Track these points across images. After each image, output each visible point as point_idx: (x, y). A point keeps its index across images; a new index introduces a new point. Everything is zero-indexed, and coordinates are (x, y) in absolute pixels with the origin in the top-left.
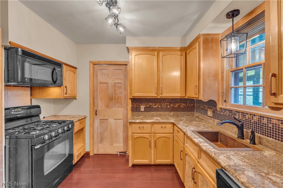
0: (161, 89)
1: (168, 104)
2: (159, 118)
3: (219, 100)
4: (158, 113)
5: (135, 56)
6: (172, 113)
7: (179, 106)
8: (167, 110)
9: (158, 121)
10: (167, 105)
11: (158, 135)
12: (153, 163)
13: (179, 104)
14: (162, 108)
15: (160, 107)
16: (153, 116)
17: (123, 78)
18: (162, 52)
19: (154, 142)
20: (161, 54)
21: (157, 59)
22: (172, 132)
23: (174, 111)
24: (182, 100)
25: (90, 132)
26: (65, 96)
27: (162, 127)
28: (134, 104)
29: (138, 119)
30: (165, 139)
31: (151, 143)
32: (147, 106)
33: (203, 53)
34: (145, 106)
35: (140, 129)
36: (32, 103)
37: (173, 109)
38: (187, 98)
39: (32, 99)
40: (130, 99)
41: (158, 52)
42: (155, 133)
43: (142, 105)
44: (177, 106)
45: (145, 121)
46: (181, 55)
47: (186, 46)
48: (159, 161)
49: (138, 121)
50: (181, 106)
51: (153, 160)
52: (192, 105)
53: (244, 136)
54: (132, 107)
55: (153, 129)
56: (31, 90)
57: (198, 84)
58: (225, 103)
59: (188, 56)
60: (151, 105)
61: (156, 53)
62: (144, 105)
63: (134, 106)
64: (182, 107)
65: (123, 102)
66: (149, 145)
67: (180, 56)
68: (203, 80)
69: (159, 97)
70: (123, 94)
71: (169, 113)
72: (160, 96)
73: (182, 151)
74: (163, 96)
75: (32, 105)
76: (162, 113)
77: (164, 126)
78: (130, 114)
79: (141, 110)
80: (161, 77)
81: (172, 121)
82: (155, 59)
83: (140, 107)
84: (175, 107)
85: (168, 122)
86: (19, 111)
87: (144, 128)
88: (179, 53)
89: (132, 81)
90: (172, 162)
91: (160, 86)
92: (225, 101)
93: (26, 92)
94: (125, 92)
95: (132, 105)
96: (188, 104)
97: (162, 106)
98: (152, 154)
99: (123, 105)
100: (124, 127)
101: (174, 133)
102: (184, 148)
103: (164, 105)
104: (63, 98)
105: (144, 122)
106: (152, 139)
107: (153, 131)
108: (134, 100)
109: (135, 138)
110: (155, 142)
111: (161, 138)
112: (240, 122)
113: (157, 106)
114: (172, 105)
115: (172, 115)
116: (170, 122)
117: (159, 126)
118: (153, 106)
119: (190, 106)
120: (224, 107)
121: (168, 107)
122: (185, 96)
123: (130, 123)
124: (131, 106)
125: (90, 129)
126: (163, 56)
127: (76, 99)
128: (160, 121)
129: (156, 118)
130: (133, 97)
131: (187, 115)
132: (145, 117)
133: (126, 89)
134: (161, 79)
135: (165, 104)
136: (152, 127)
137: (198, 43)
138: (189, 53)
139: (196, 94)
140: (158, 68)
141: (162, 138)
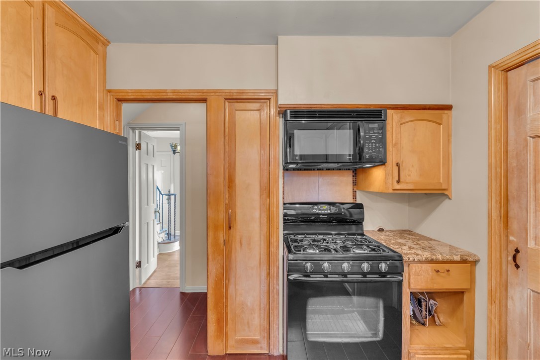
25: (490, 320)
26: (398, 187)
36: (356, 198)
39: (356, 192)
56: (356, 174)
75: (357, 202)
86: (325, 210)
93: (345, 178)
104: (391, 191)
125: (490, 311)
127: (448, 197)
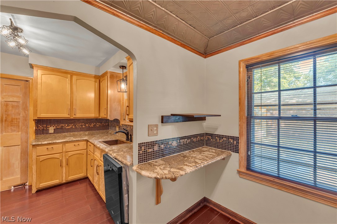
0: (74, 110)
1: (84, 124)
2: (72, 138)
3: (121, 119)
4: (71, 133)
5: (42, 75)
6: (87, 133)
7: (94, 126)
8: (82, 130)
9: (70, 140)
10: (82, 125)
11: (70, 154)
12: (64, 181)
13: (95, 123)
14: (76, 128)
15: (73, 127)
16: (65, 137)
17: (21, 96)
18: (76, 76)
19: (65, 160)
20: (74, 78)
21: (70, 82)
22: (86, 148)
23: (89, 130)
24: (96, 120)
27: (75, 145)
28: (39, 126)
29: (45, 141)
30: (78, 155)
31: (62, 162)
32: (58, 127)
33: (110, 85)
34: (55, 127)
35: (48, 150)
37: (89, 129)
38: (101, 118)
40: (34, 120)
41: (72, 75)
42: (66, 152)
43: (51, 127)
44: (92, 125)
45: (55, 141)
46: (96, 82)
47: (100, 75)
48: (71, 178)
49: (46, 142)
50: (96, 125)
51: (64, 178)
52: (107, 124)
53: (129, 139)
54: (36, 129)
55: (64, 148)
57: (106, 107)
58: (124, 121)
59: (101, 83)
60: (63, 126)
61: (69, 76)
62: (53, 126)
63: (39, 128)
64: (98, 126)
65: (20, 124)
66: (60, 165)
67: (94, 82)
68: (110, 105)
69: (72, 118)
70: (21, 115)
71: (84, 133)
72: (74, 117)
73: (92, 159)
74: (76, 117)
76: (76, 133)
77: (76, 144)
78: (33, 137)
79: (50, 132)
80: (74, 98)
81: (86, 138)
82: (68, 80)
83: (48, 129)
84: (91, 126)
85: (81, 139)
87: (53, 149)
88: (93, 80)
89: (37, 101)
90: (86, 175)
91: (74, 107)
92: (124, 120)
94: (25, 112)
95: (36, 127)
96: (103, 123)
97: (77, 126)
98: (63, 173)
99: (21, 128)
100: (22, 155)
101: (88, 149)
102: (94, 156)
103: (78, 125)
105: (54, 143)
106: (63, 158)
107: (64, 150)
108: (39, 122)
109: (41, 160)
110: (67, 161)
111: (73, 156)
112: (127, 131)
113: (71, 126)
114: (87, 125)
115: (87, 134)
116: (84, 140)
117: (72, 145)
118: (65, 127)
119: (105, 125)
120: (124, 123)
121: (84, 127)
122: (98, 116)
123: (33, 146)
124: (34, 128)
126: (76, 80)
128: (73, 140)
129: (68, 138)
130: (38, 118)
131: (102, 133)
132: (56, 138)
133: (26, 109)
134: (74, 101)
135: (80, 124)
136: (64, 146)
137: (106, 76)
138: (102, 81)
139: (105, 115)
140: (72, 90)
141: (75, 155)
